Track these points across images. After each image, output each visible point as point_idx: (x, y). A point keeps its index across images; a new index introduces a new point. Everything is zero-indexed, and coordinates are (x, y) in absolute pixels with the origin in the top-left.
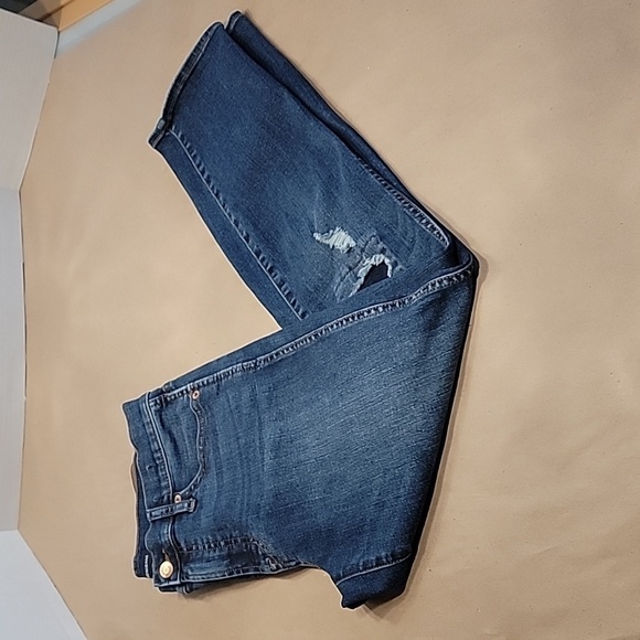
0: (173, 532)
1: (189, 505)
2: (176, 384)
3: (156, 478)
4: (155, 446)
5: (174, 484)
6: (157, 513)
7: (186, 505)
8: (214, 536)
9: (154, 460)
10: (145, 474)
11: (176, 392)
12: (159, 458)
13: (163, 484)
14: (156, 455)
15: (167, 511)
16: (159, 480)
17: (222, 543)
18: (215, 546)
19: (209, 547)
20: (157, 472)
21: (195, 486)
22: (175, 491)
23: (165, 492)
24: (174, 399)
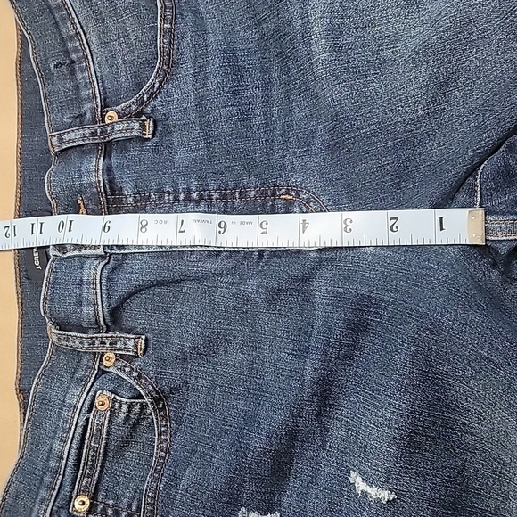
0: (108, 170)
1: (143, 126)
3: (69, 84)
4: (67, 29)
5: (104, 93)
6: (73, 136)
7: (136, 126)
8: (202, 180)
9: (67, 53)
10: (47, 75)
12: (76, 50)
13: (85, 93)
14: (70, 45)
15: (94, 134)
16: (77, 88)
17: (215, 195)
18: (201, 197)
20: (73, 73)
21: (152, 96)
22: (106, 105)
23: (87, 106)
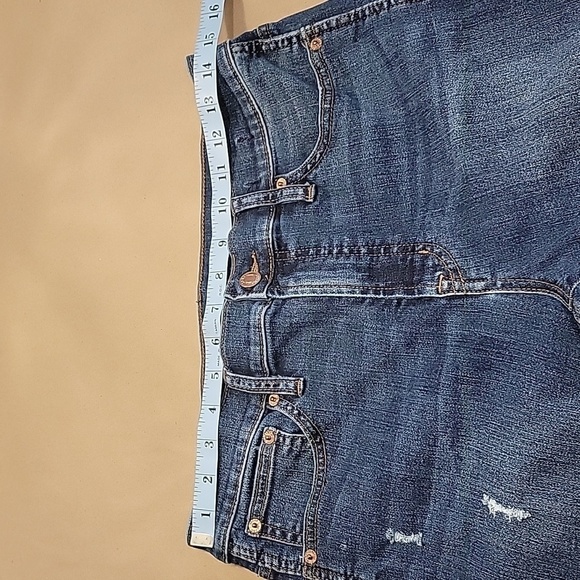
0: (277, 229)
1: (306, 192)
2: (280, 28)
3: (249, 156)
5: (276, 162)
6: (249, 200)
7: (301, 191)
8: (353, 237)
9: (248, 129)
11: (280, 38)
12: (255, 127)
13: (261, 163)
15: (266, 198)
16: (255, 159)
17: (363, 250)
18: (351, 252)
19: (340, 252)
20: (252, 146)
21: (314, 165)
22: (277, 172)
23: (262, 174)
24: (274, 49)
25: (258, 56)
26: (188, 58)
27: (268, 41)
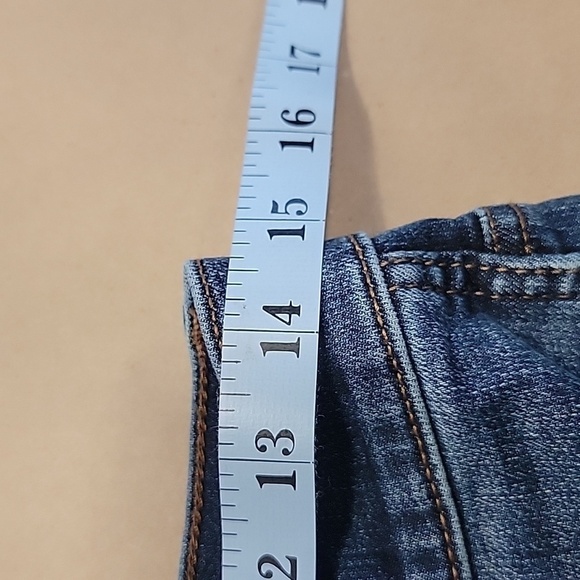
11: (568, 263)
24: (537, 296)
25: (471, 309)
26: (200, 266)
27: (520, 265)
